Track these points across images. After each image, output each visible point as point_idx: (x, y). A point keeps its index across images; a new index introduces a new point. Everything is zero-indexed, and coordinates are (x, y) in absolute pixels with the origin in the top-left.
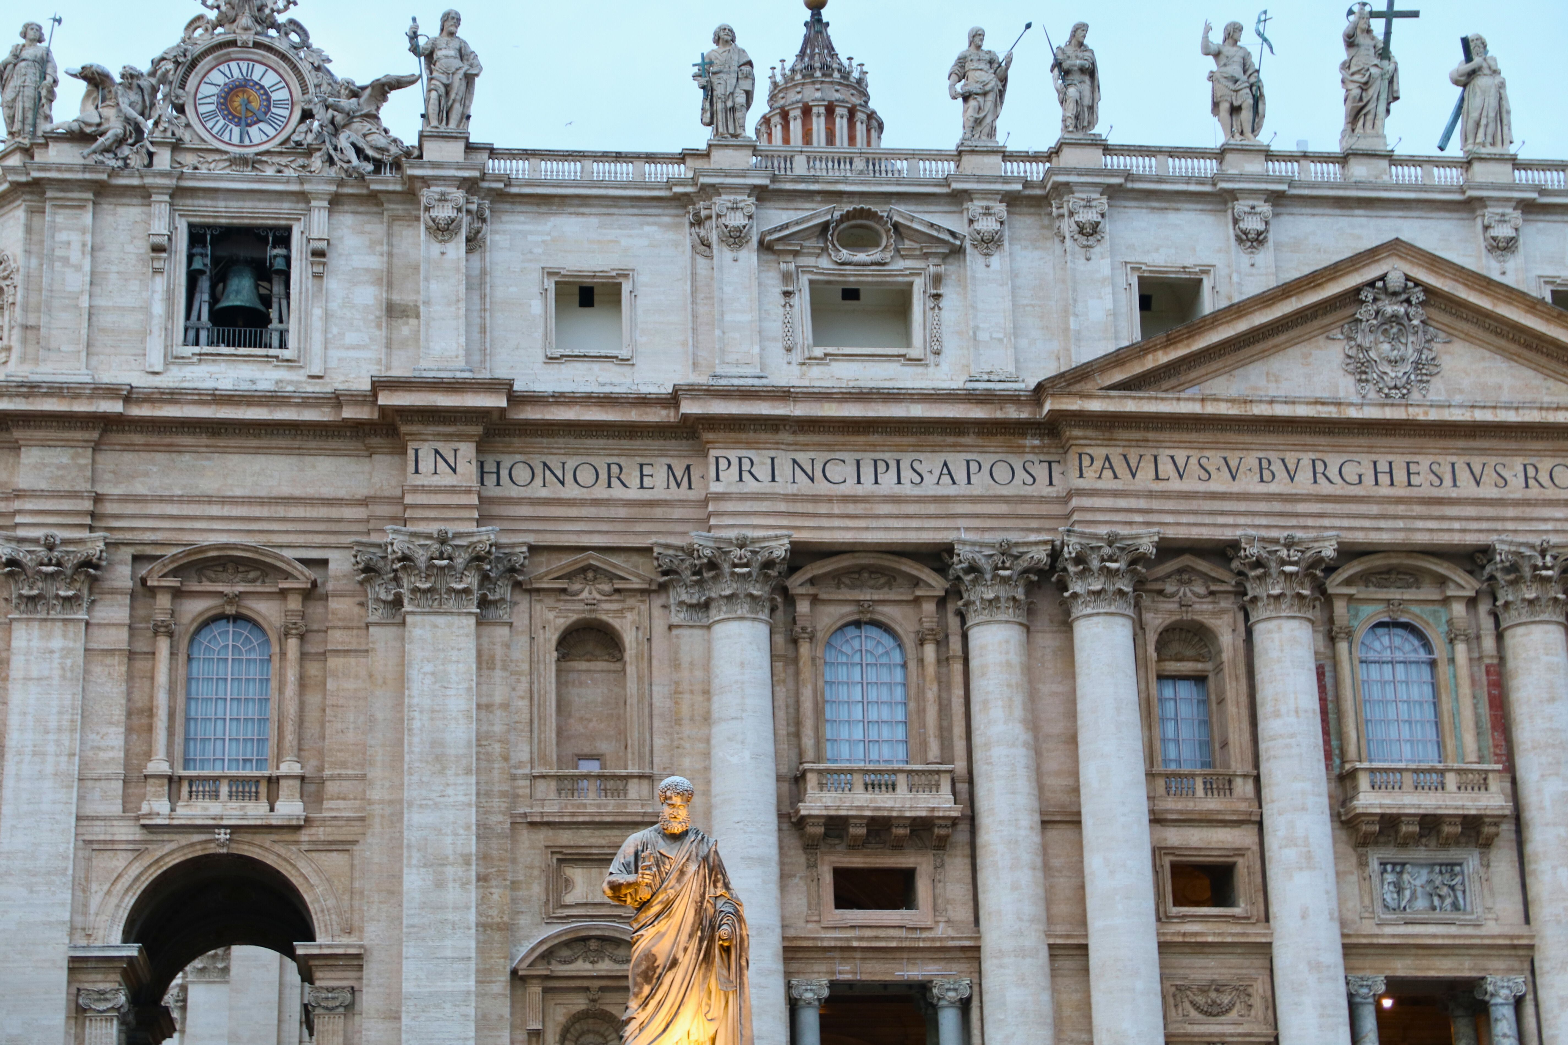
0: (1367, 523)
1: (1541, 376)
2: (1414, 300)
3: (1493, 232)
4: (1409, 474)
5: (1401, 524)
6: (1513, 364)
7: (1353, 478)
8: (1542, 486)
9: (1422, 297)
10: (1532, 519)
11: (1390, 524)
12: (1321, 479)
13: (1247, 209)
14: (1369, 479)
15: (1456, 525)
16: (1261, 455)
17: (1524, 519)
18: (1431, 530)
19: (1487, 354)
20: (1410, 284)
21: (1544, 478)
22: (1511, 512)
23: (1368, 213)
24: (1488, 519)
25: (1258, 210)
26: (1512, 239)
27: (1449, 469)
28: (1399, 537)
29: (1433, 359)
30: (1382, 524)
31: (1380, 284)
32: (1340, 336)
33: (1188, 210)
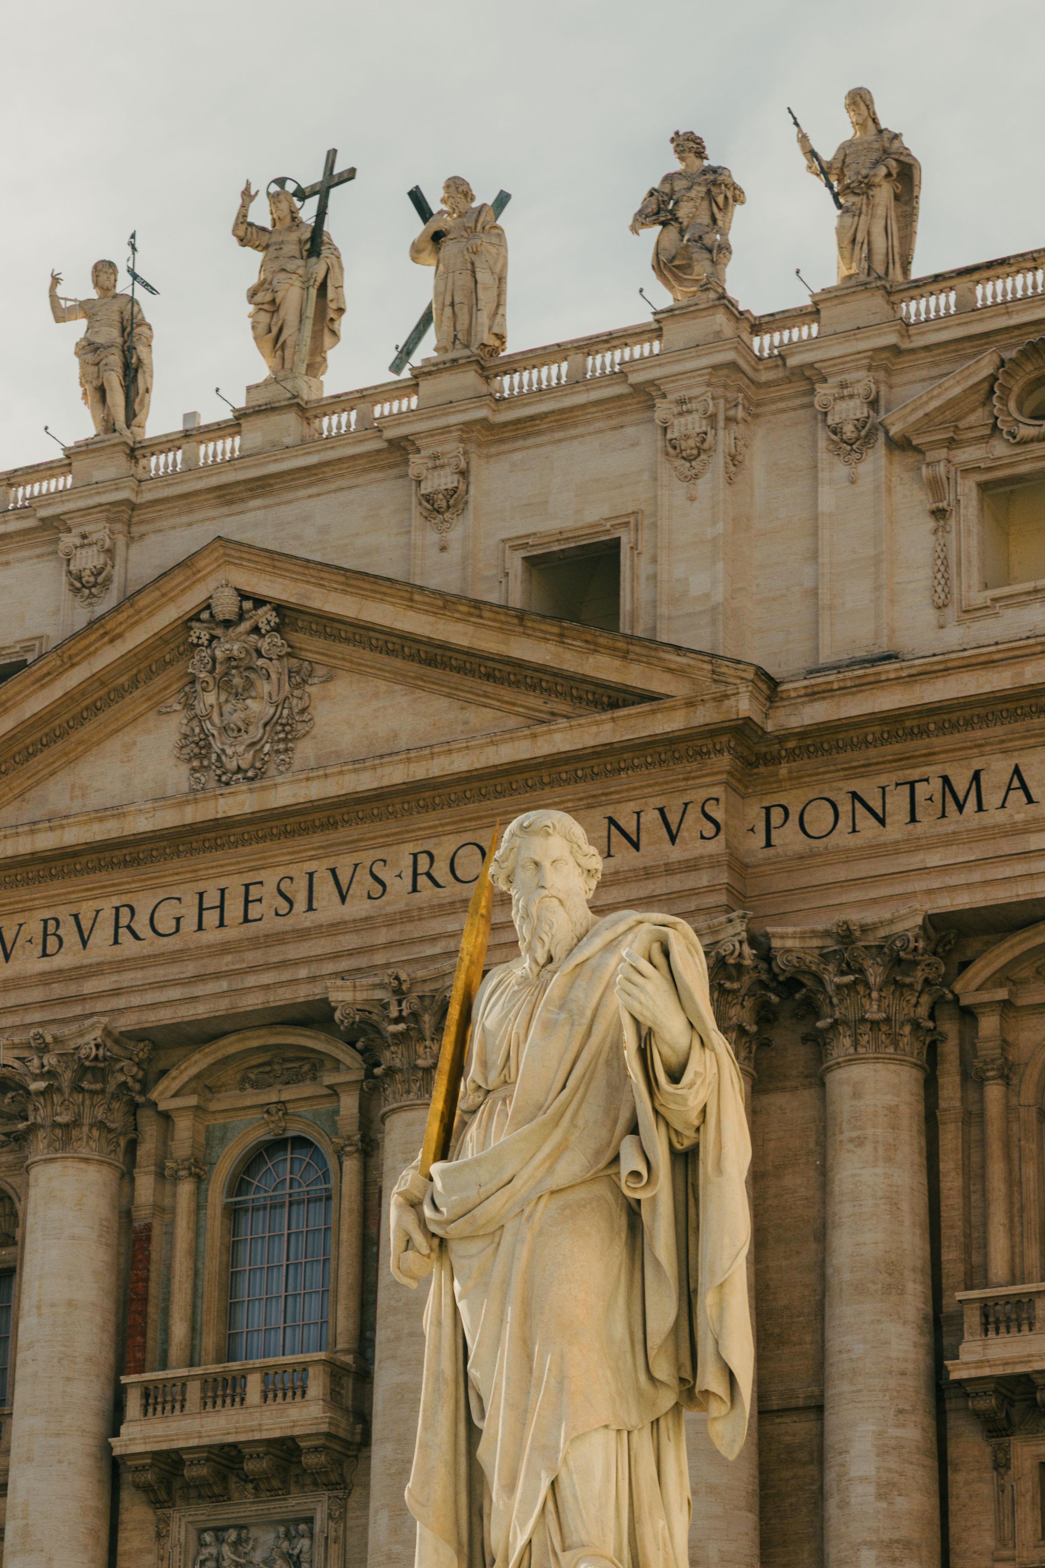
0: (175, 993)
1: (457, 704)
2: (264, 628)
3: (426, 488)
4: (247, 902)
5: (224, 985)
6: (419, 693)
7: (165, 925)
8: (437, 885)
9: (274, 620)
10: (413, 942)
11: (211, 987)
12: (125, 935)
13: (78, 541)
14: (190, 923)
15: (303, 973)
16: (47, 914)
17: (402, 943)
18: (266, 987)
19: (383, 686)
20: (248, 605)
21: (441, 872)
22: (382, 936)
23: (268, 501)
24: (351, 953)
25: (94, 538)
26: (455, 490)
27: (304, 883)
28: (222, 1006)
29: (303, 711)
30: (199, 990)
31: (205, 615)
32: (178, 707)
33: (21, 560)
